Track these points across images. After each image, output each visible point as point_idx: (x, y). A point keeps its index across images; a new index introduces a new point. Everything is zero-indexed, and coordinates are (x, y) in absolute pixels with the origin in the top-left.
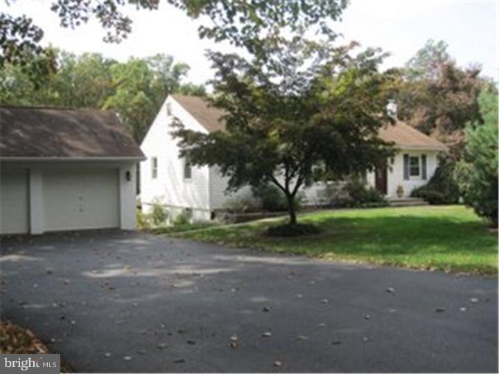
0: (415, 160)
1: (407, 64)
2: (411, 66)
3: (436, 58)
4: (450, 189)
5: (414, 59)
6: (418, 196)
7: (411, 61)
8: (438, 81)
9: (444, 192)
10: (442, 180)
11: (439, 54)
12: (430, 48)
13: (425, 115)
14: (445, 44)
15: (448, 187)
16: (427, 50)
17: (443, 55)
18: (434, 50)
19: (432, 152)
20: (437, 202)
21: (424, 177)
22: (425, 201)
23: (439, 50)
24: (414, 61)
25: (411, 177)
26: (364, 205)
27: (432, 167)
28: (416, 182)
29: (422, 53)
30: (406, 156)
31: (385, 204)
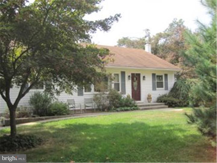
0: (160, 77)
1: (164, 32)
2: (166, 32)
3: (179, 28)
4: (182, 97)
5: (167, 29)
6: (161, 102)
7: (166, 30)
8: (179, 39)
9: (178, 98)
10: (178, 90)
11: (180, 26)
12: (175, 22)
13: (173, 56)
14: (183, 21)
15: (181, 95)
16: (174, 23)
17: (182, 27)
18: (177, 23)
19: (171, 72)
20: (173, 105)
21: (166, 88)
22: (165, 105)
23: (180, 24)
24: (167, 30)
25: (157, 89)
26: (118, 109)
27: (171, 82)
28: (161, 92)
29: (171, 25)
30: (154, 75)
31: (135, 108)
